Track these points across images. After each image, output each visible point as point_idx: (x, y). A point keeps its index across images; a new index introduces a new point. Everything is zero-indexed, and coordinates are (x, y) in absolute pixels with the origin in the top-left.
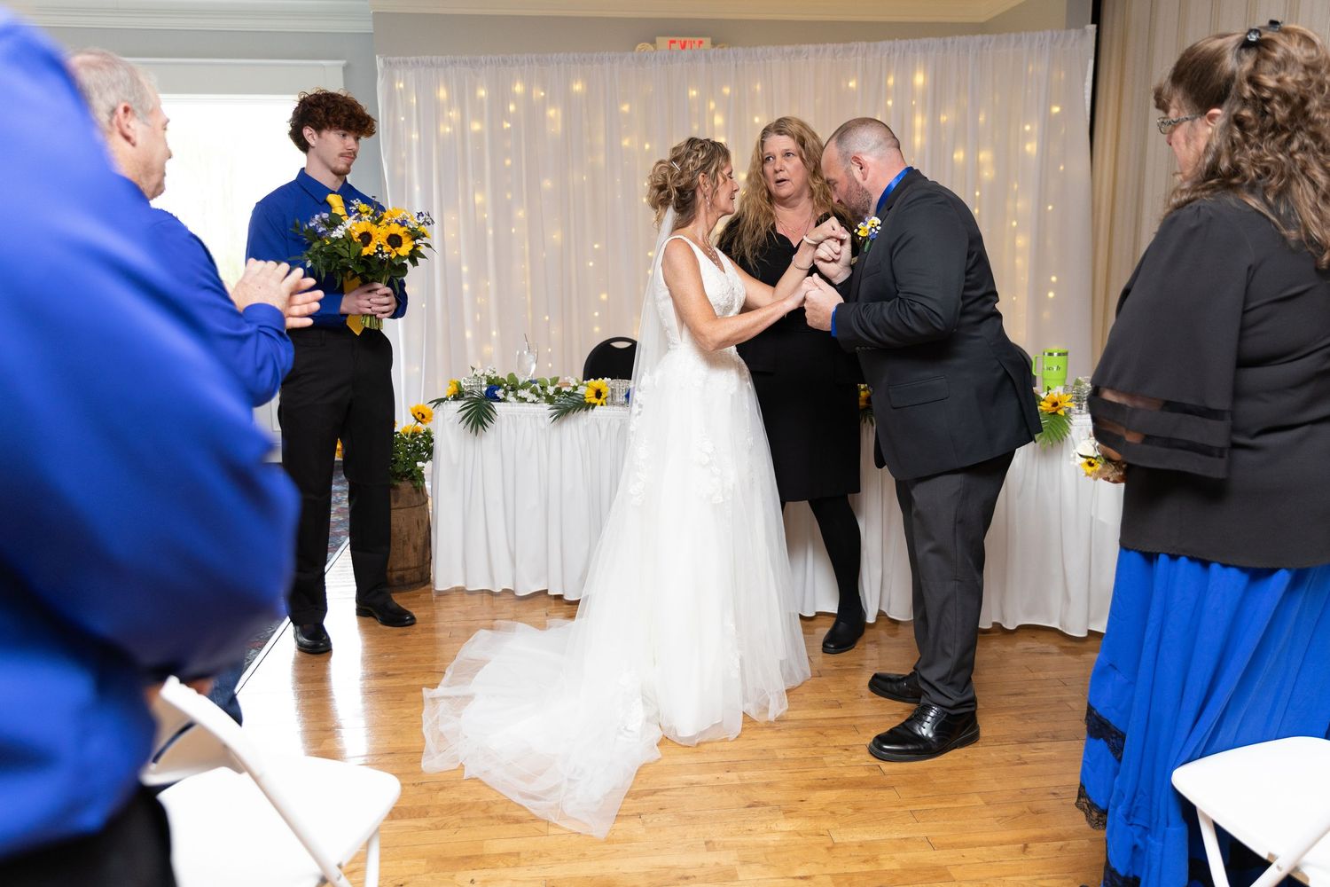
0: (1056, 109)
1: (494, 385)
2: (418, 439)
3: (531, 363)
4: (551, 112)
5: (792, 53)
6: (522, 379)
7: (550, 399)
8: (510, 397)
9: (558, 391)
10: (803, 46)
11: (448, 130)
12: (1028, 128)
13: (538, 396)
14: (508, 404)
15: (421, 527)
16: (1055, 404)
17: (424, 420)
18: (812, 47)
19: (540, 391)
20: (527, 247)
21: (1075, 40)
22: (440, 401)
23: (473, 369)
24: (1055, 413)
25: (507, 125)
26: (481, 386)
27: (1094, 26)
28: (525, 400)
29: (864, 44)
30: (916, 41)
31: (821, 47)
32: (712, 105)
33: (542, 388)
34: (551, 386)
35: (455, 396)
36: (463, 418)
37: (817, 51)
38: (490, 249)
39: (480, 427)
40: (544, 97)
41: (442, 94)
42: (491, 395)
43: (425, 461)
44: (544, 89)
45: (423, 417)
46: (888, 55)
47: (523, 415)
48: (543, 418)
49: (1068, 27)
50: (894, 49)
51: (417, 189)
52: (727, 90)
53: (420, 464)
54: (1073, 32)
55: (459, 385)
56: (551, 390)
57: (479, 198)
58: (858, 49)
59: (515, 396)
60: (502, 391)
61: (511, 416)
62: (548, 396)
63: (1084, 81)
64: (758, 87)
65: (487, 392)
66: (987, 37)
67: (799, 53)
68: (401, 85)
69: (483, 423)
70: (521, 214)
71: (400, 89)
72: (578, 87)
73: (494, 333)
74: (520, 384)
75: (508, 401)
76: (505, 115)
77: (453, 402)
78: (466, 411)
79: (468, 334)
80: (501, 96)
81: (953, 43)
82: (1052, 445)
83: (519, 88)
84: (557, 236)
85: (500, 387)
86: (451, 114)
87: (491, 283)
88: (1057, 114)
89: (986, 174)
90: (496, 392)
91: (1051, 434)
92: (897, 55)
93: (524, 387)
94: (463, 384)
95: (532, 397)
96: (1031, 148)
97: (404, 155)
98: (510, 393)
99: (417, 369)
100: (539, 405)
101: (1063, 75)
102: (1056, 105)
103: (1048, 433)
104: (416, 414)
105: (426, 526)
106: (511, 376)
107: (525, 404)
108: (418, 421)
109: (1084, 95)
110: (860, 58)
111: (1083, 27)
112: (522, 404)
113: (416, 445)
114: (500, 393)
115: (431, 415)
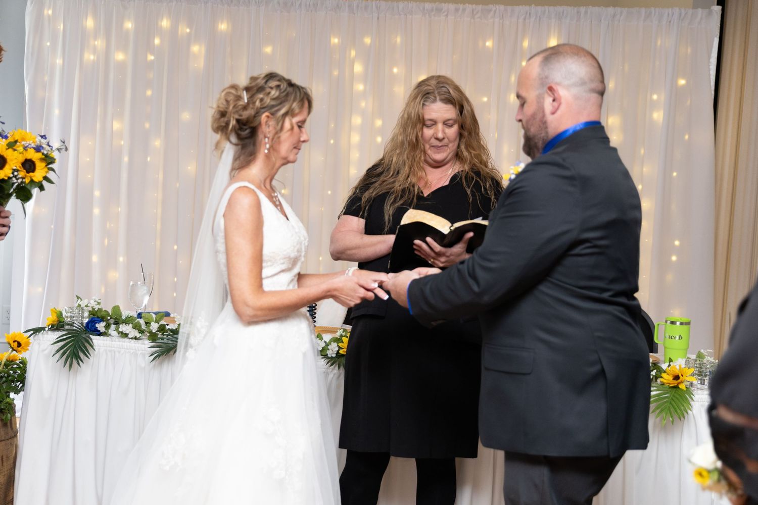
0: (682, 82)
1: (96, 317)
2: (12, 369)
3: (145, 294)
4: (195, 48)
5: (432, 10)
6: (125, 313)
7: (153, 337)
8: (112, 330)
9: (162, 329)
10: (443, 4)
11: (92, 57)
12: (655, 97)
13: (141, 332)
14: (108, 338)
15: (5, 464)
16: (676, 378)
17: (19, 349)
18: (452, 6)
19: (143, 326)
20: (161, 176)
21: (701, 19)
22: (37, 331)
23: (78, 298)
24: (676, 387)
25: (151, 57)
26: (83, 317)
27: (720, 7)
28: (125, 335)
29: (502, 7)
30: (552, 8)
31: (461, 6)
32: (353, 53)
33: (146, 323)
34: (155, 322)
35: (53, 326)
36: (58, 351)
37: (457, 10)
38: (124, 175)
39: (75, 362)
40: (190, 34)
41: (90, 23)
42: (91, 328)
43: (17, 392)
44: (190, 27)
45: (19, 345)
46: (525, 19)
47: (122, 351)
48: (144, 355)
49: (695, 6)
50: (530, 14)
51: (56, 112)
52: (368, 40)
53: (12, 395)
54: (700, 10)
55: (60, 315)
56: (154, 327)
57: (116, 125)
58: (495, 11)
59: (117, 330)
60: (103, 324)
61: (110, 351)
62: (151, 332)
63: (709, 57)
64: (399, 40)
65: (88, 323)
66: (618, 10)
67: (439, 10)
68: (50, 12)
69: (78, 358)
70: (157, 143)
71: (49, 16)
72: (223, 26)
73: (121, 259)
74: (124, 318)
75: (110, 335)
76: (150, 48)
77: (50, 333)
78: (62, 343)
79: (95, 258)
80: (147, 29)
81: (586, 13)
82: (673, 422)
83: (165, 23)
84: (191, 168)
85: (102, 319)
86: (96, 43)
87: (122, 209)
88: (683, 86)
89: (615, 138)
90: (97, 325)
91: (672, 409)
92: (532, 19)
93: (128, 321)
94: (64, 314)
95: (134, 333)
96: (658, 116)
97: (46, 78)
98: (113, 327)
99: (40, 289)
100: (140, 342)
101: (689, 50)
102: (683, 78)
103: (669, 410)
104: (11, 342)
105: (12, 461)
106: (116, 309)
107: (126, 340)
108: (13, 350)
109: (709, 70)
110: (497, 20)
111: (710, 8)
112: (124, 339)
113: (9, 375)
114: (101, 326)
115: (28, 344)
